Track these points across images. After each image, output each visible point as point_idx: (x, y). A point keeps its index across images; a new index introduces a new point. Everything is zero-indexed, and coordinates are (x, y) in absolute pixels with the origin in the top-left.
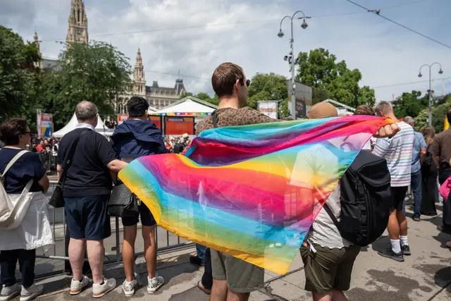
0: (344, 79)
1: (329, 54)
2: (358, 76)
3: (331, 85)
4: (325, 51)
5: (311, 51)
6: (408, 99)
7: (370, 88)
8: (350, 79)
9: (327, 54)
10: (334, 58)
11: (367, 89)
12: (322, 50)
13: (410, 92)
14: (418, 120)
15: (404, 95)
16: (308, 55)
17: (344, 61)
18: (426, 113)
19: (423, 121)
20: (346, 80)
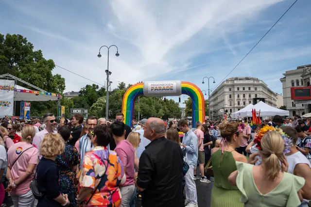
0: (38, 65)
1: (27, 43)
2: (51, 65)
3: (25, 68)
4: (24, 38)
5: (8, 35)
6: (90, 90)
7: (62, 77)
8: (44, 65)
9: (25, 41)
10: (32, 47)
11: (58, 77)
12: (21, 37)
13: (92, 85)
14: (97, 105)
15: (87, 86)
16: (5, 38)
17: (40, 50)
18: (102, 100)
19: (99, 106)
20: (40, 66)
